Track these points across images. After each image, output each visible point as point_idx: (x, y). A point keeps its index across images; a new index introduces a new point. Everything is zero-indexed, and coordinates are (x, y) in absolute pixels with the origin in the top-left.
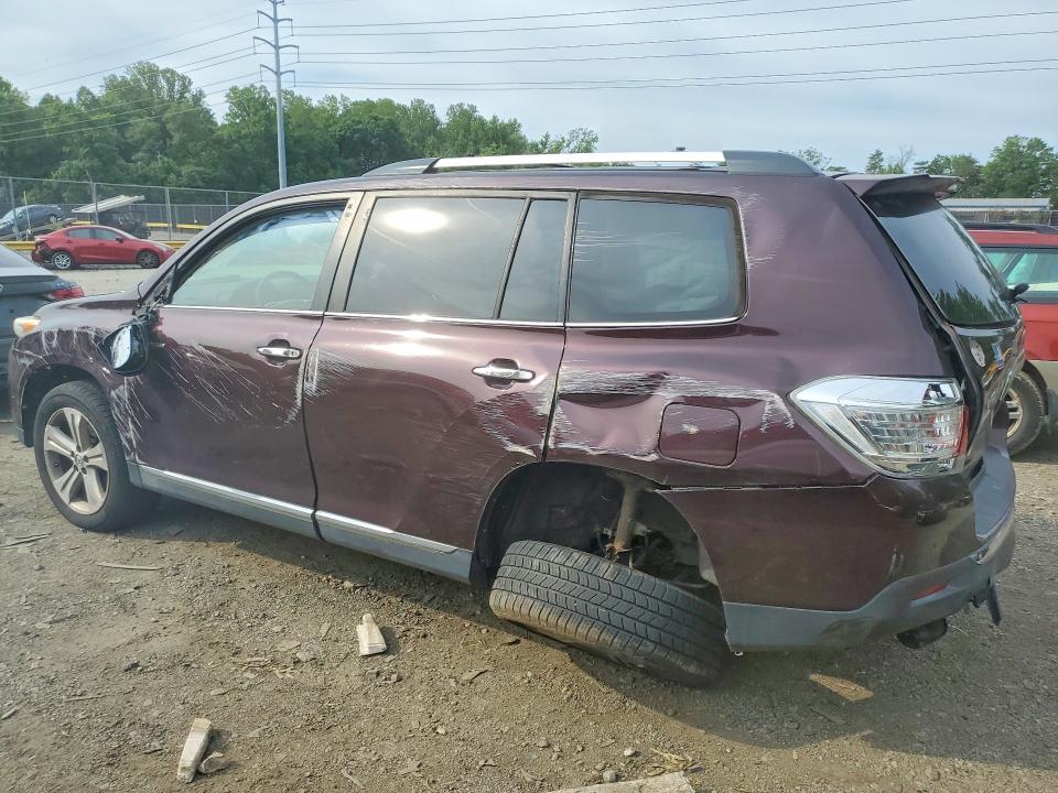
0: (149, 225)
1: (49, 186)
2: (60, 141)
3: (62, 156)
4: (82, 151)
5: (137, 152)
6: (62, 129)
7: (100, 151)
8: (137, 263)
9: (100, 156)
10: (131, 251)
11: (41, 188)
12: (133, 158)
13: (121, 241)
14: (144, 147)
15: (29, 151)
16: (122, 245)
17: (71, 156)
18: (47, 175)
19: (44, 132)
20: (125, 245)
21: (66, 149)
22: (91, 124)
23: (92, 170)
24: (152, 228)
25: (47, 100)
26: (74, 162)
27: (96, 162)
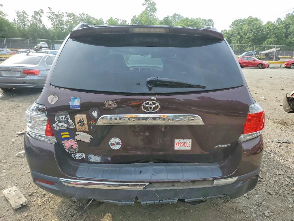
0: (280, 57)
1: (262, 46)
2: (268, 34)
3: (267, 38)
4: (273, 36)
5: (290, 35)
6: (269, 30)
7: (278, 36)
8: (257, 67)
9: (277, 38)
10: (256, 63)
11: (260, 47)
12: (288, 37)
13: (254, 61)
14: (292, 34)
15: (259, 37)
16: (254, 62)
17: (269, 38)
18: (262, 44)
19: (264, 32)
20: (255, 62)
21: (268, 36)
22: (277, 28)
23: (274, 42)
24: (281, 58)
25: (268, 23)
26: (270, 40)
27: (276, 39)
